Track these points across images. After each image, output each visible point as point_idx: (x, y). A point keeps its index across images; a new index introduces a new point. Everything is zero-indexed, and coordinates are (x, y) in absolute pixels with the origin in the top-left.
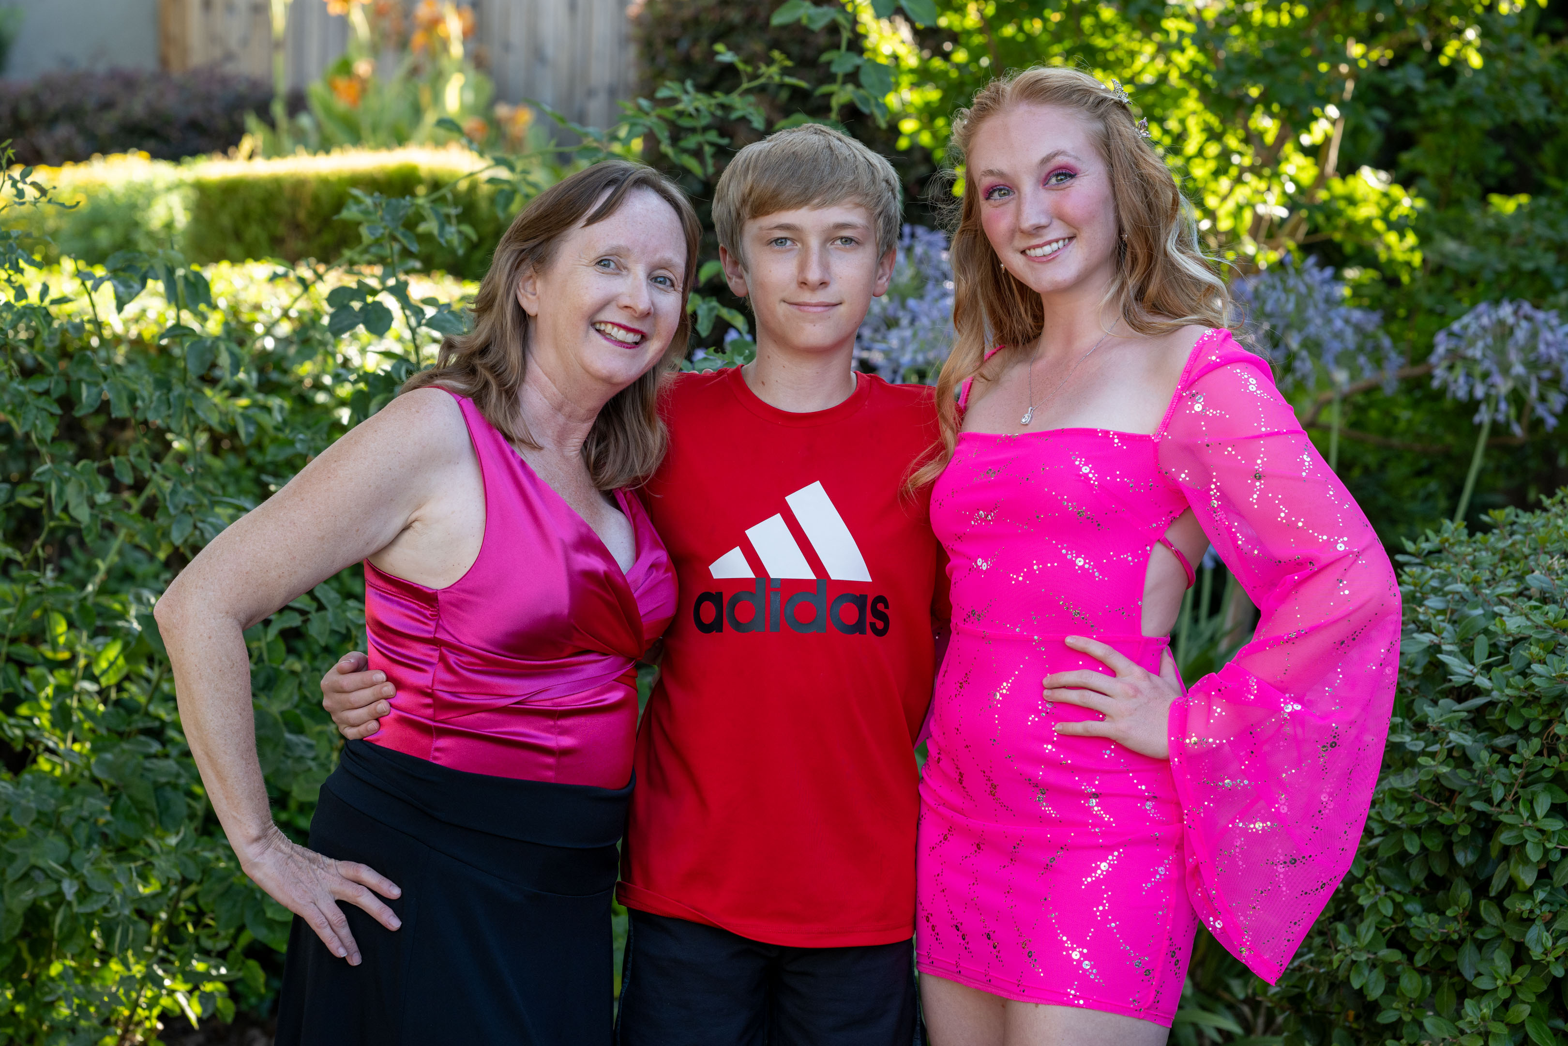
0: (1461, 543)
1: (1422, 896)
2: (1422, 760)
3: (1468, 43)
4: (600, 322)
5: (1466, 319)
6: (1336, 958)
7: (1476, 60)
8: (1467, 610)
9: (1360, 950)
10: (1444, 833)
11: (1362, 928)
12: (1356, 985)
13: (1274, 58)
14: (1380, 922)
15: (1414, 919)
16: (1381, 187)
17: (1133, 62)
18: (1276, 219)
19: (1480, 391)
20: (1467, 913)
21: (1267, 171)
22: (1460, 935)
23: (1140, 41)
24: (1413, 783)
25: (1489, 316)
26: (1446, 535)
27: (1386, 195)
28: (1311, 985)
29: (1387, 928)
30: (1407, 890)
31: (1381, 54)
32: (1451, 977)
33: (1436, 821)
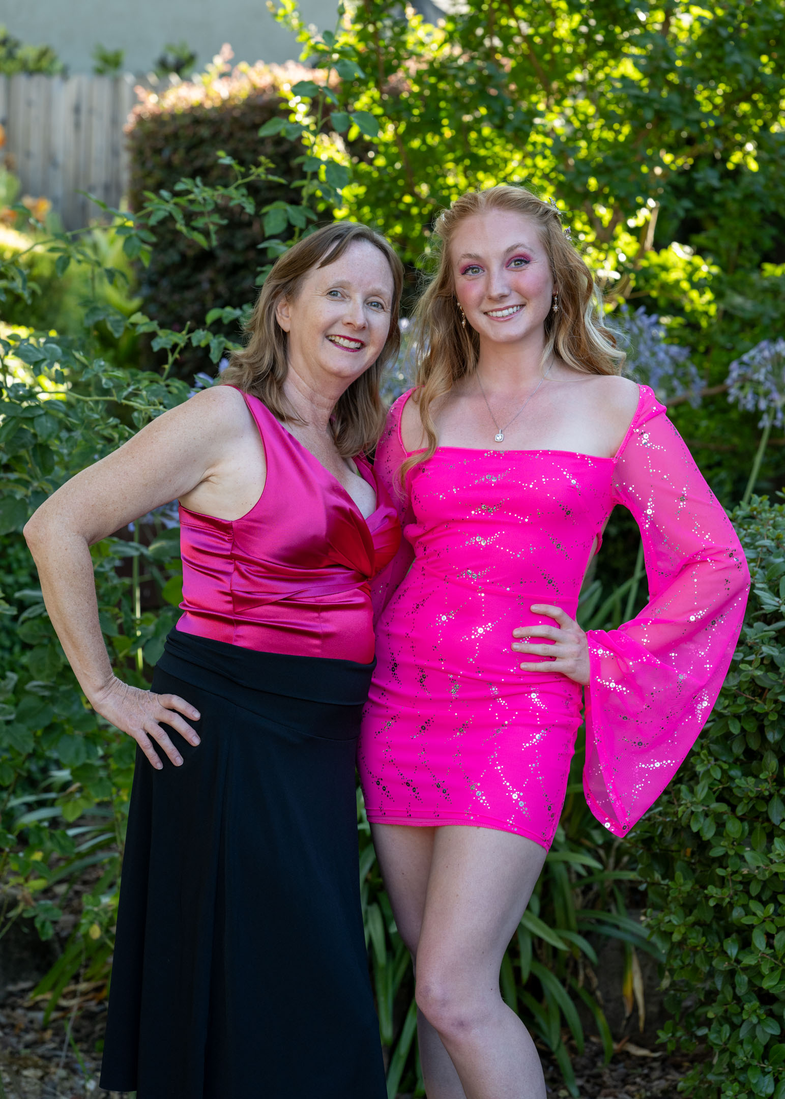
0: (765, 511)
1: (741, 765)
2: (742, 666)
3: (748, 153)
4: (332, 336)
5: (752, 353)
6: (681, 809)
7: (753, 166)
8: (772, 558)
9: (698, 804)
10: (757, 719)
11: (698, 788)
12: (695, 829)
13: (611, 163)
14: (712, 784)
15: (737, 781)
16: (687, 258)
17: (506, 166)
18: (611, 280)
19: (763, 405)
20: (775, 777)
21: (605, 246)
22: (770, 792)
23: (511, 151)
24: (736, 683)
25: (769, 351)
26: (755, 506)
27: (690, 263)
28: (660, 830)
29: (716, 788)
30: (731, 761)
31: (684, 161)
32: (762, 823)
33: (752, 710)
